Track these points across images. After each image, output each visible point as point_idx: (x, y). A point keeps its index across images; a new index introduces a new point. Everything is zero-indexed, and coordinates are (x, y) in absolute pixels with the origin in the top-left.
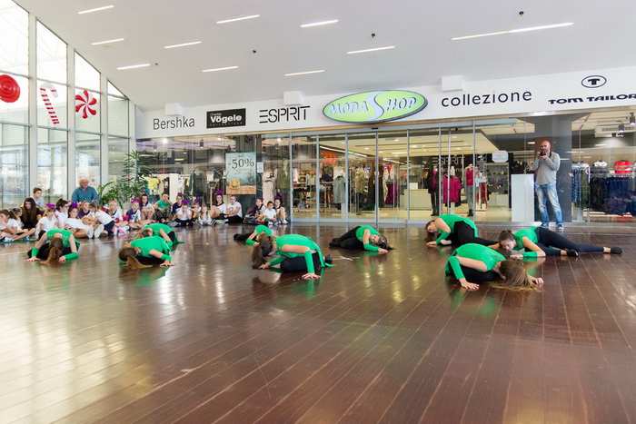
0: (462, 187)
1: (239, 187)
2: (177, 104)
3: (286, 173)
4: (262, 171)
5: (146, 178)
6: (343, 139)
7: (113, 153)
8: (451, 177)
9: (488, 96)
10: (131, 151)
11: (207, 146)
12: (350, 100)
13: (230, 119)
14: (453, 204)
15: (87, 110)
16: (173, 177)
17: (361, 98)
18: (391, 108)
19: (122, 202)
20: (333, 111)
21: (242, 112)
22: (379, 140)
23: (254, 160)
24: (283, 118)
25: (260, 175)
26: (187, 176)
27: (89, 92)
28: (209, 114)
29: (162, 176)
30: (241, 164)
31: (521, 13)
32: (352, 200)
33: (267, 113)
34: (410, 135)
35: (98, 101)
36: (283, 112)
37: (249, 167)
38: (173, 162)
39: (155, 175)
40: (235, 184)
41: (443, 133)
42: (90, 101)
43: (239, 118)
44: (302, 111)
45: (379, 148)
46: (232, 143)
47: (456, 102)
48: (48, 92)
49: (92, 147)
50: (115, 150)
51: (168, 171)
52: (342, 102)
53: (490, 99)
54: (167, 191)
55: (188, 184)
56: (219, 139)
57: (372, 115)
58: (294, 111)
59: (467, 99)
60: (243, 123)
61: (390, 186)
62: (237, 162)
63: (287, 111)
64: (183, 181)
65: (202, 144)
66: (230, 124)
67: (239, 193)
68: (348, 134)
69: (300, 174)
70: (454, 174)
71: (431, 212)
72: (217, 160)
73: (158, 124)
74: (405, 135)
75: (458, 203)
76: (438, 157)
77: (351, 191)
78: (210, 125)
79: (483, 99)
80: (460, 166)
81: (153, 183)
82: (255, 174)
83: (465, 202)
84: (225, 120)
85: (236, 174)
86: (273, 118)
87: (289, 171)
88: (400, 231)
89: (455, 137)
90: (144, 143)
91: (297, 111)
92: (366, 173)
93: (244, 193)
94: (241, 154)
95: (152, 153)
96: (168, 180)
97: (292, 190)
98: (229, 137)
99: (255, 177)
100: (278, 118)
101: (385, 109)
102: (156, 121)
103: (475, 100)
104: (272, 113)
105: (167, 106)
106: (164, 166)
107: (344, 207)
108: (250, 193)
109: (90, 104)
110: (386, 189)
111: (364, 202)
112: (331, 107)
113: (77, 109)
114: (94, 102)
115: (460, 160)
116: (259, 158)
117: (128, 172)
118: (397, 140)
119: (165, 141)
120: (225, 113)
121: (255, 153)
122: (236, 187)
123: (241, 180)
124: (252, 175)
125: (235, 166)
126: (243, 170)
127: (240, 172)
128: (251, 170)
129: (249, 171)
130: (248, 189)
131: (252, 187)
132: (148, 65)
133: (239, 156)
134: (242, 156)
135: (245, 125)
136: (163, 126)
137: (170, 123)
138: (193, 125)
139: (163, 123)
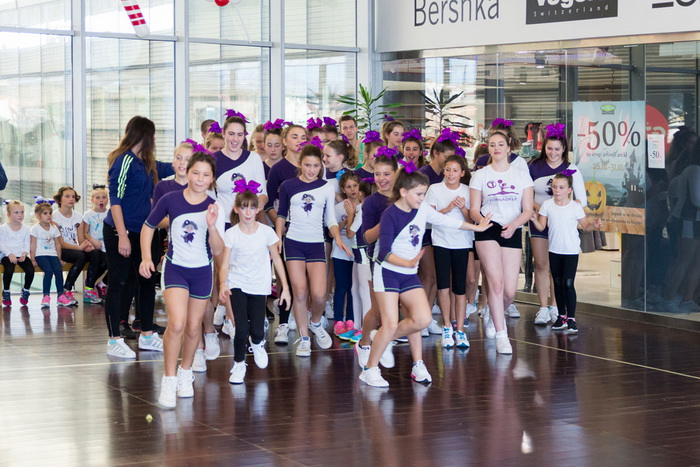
1: (604, 206)
23: (641, 127)
30: (609, 138)
60: (609, 7)
62: (599, 129)
66: (579, 12)
73: (422, 11)
78: (534, 13)
82: (643, 172)
85: (596, 167)
99: (642, 181)
102: (420, 3)
108: (631, 231)
121: (643, 103)
122: (597, 207)
123: (607, 187)
124: (635, 173)
125: (593, 141)
126: (614, 155)
127: (605, 163)
128: (633, 158)
129: (628, 160)
130: (626, 219)
131: (636, 211)
133: (604, 113)
134: (612, 112)
135: (616, 15)
136: (434, 17)
137: (447, 6)
138: (497, 14)
139: (434, 8)
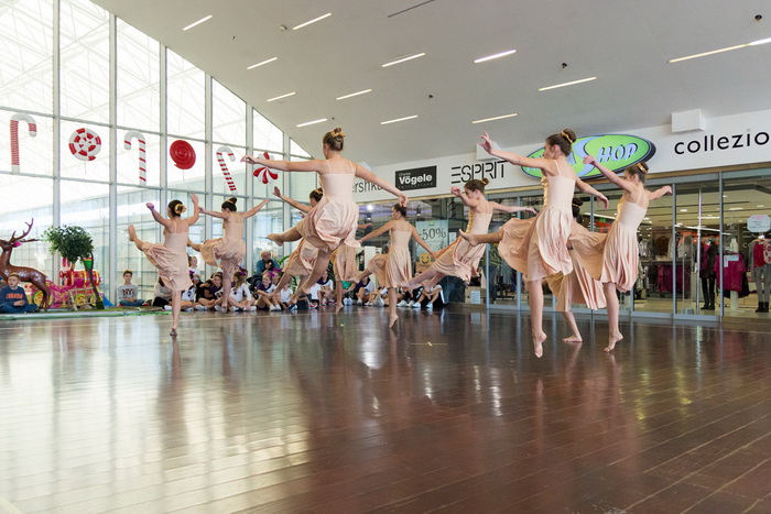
9: (740, 137)
13: (420, 179)
15: (267, 174)
18: (605, 157)
21: (432, 171)
23: (446, 230)
24: (478, 177)
27: (269, 154)
28: (397, 173)
30: (432, 235)
31: (758, 17)
33: (459, 171)
36: (477, 169)
37: (441, 239)
43: (429, 178)
44: (499, 166)
47: (694, 147)
48: (225, 156)
53: (743, 141)
58: (490, 167)
59: (709, 143)
60: (433, 184)
62: (428, 232)
63: (482, 168)
66: (419, 186)
78: (399, 186)
79: (732, 141)
84: (415, 180)
86: (466, 177)
91: (494, 167)
94: (432, 223)
100: (472, 177)
103: (722, 143)
104: (466, 170)
113: (256, 173)
116: (451, 228)
120: (415, 173)
121: (448, 221)
126: (434, 241)
132: (325, 120)
133: (430, 225)
135: (435, 186)
137: (358, 185)
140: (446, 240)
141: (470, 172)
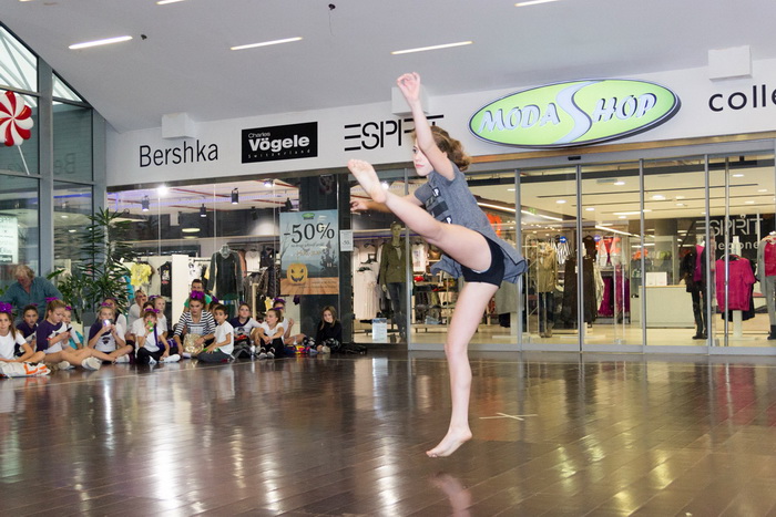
0: (756, 280)
1: (306, 279)
2: (186, 115)
3: (399, 254)
4: (351, 249)
5: (129, 265)
6: (511, 181)
7: (64, 216)
8: (732, 258)
10: (97, 210)
11: (245, 202)
12: (524, 99)
13: (287, 143)
14: (737, 315)
15: (13, 129)
16: (180, 262)
17: (545, 96)
18: (606, 114)
19: (79, 311)
20: (490, 124)
21: (310, 130)
22: (585, 182)
23: (335, 226)
24: (391, 140)
25: (346, 258)
26: (206, 260)
27: (16, 95)
28: (246, 134)
29: (158, 261)
30: (310, 234)
32: (530, 306)
33: (358, 131)
34: (647, 172)
35: (34, 113)
36: (390, 128)
37: (326, 240)
38: (180, 235)
39: (143, 259)
40: (297, 275)
41: (713, 167)
42: (19, 110)
43: (304, 141)
45: (585, 200)
46: (293, 194)
47: (737, 101)
49: (23, 204)
50: (68, 210)
51: (168, 250)
52: (508, 105)
54: (167, 290)
55: (207, 276)
56: (268, 186)
57: (567, 130)
58: (412, 126)
59: (760, 96)
60: (311, 151)
61: (608, 278)
62: (301, 229)
63: (398, 126)
64: (198, 270)
65: (235, 197)
66: (287, 154)
67: (306, 293)
68: (520, 170)
69: (431, 257)
70: (739, 253)
71: (694, 332)
72: (265, 229)
73: (148, 157)
74: (634, 173)
75: (748, 314)
76: (703, 218)
77: (529, 290)
78: (248, 156)
80: (753, 238)
81: (138, 274)
82: (337, 254)
83: (763, 310)
84: (278, 145)
85: (299, 254)
86: (371, 141)
87: (403, 248)
88: (628, 367)
89: (738, 175)
90: (123, 195)
92: (561, 253)
93: (316, 292)
94: (308, 214)
95: (137, 217)
96: (168, 267)
97: (410, 287)
98: (286, 180)
99: (337, 260)
100: (380, 141)
101: (595, 118)
102: (145, 151)
104: (371, 130)
105: (165, 119)
106: (160, 243)
107: (516, 322)
108: (328, 292)
109: (20, 118)
110: (600, 284)
111: (557, 311)
112: (484, 116)
114: (27, 113)
115: (753, 225)
116: (345, 224)
117: (93, 251)
118: (620, 183)
119: (163, 192)
120: (278, 132)
121: (337, 211)
122: (300, 280)
123: (309, 266)
124: (331, 255)
125: (297, 237)
126: (313, 245)
127: (307, 251)
128: (329, 245)
129: (325, 247)
130: (324, 285)
131: (332, 279)
132: (129, 38)
133: (305, 218)
134: (312, 218)
135: (316, 155)
136: (159, 161)
137: (171, 152)
138: (216, 157)
139: (158, 154)
140: (334, 242)
141: (378, 133)
